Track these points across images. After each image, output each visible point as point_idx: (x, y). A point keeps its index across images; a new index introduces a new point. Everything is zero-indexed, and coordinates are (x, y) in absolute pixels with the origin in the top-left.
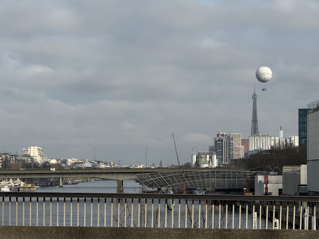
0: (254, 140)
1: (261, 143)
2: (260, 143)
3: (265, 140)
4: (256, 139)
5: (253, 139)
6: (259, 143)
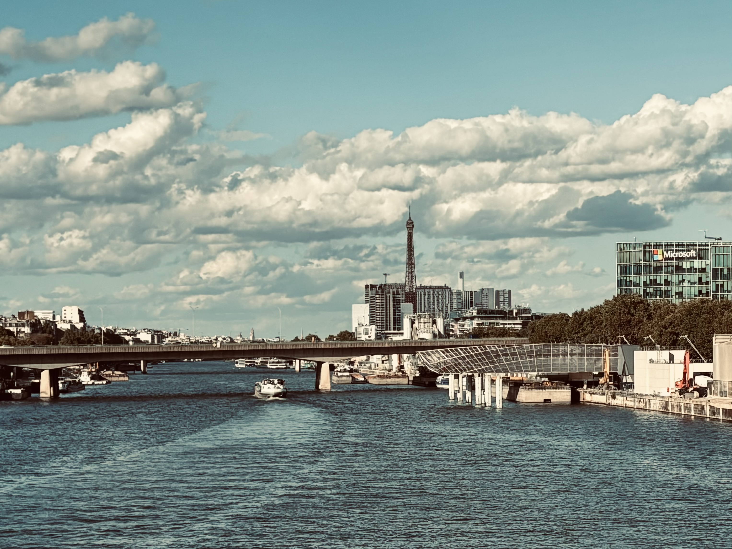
1: (436, 299)
2: (434, 299)
3: (442, 295)
5: (423, 293)
6: (432, 299)
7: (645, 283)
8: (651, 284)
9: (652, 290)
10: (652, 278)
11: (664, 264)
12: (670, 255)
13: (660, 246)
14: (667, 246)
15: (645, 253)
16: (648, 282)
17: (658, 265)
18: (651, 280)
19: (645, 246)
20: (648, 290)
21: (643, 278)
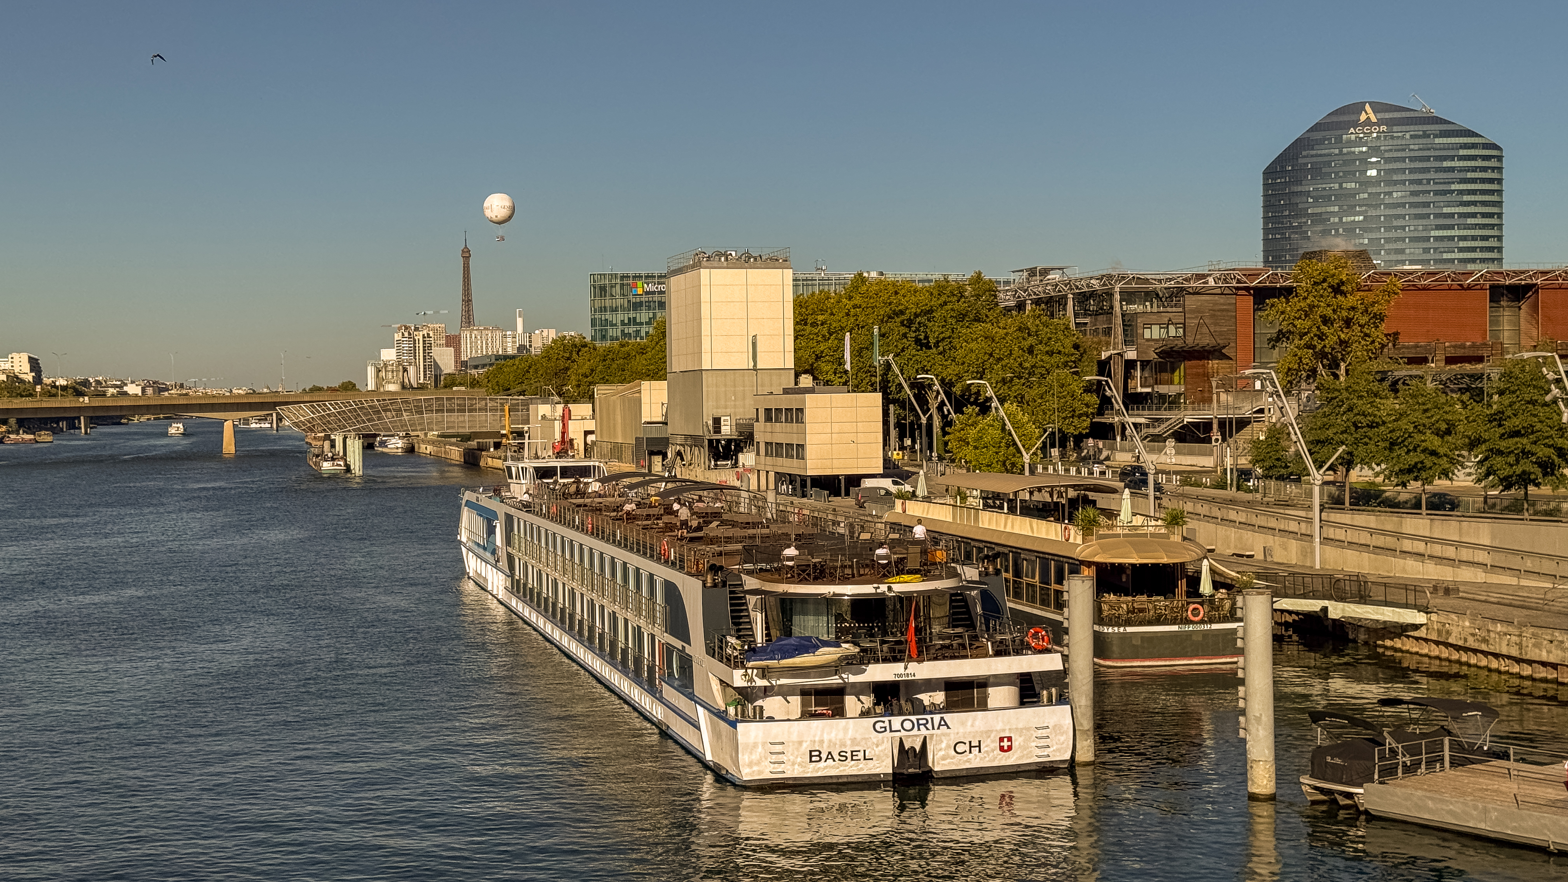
0: (471, 337)
1: (484, 342)
2: (482, 342)
3: (492, 337)
4: (473, 336)
5: (468, 335)
6: (479, 342)
7: (623, 322)
8: (629, 324)
9: (631, 331)
10: (631, 316)
11: (644, 299)
12: (651, 287)
13: (640, 277)
14: (647, 277)
15: (622, 285)
16: (626, 321)
17: (638, 300)
18: (629, 319)
19: (623, 277)
20: (626, 331)
21: (620, 317)
